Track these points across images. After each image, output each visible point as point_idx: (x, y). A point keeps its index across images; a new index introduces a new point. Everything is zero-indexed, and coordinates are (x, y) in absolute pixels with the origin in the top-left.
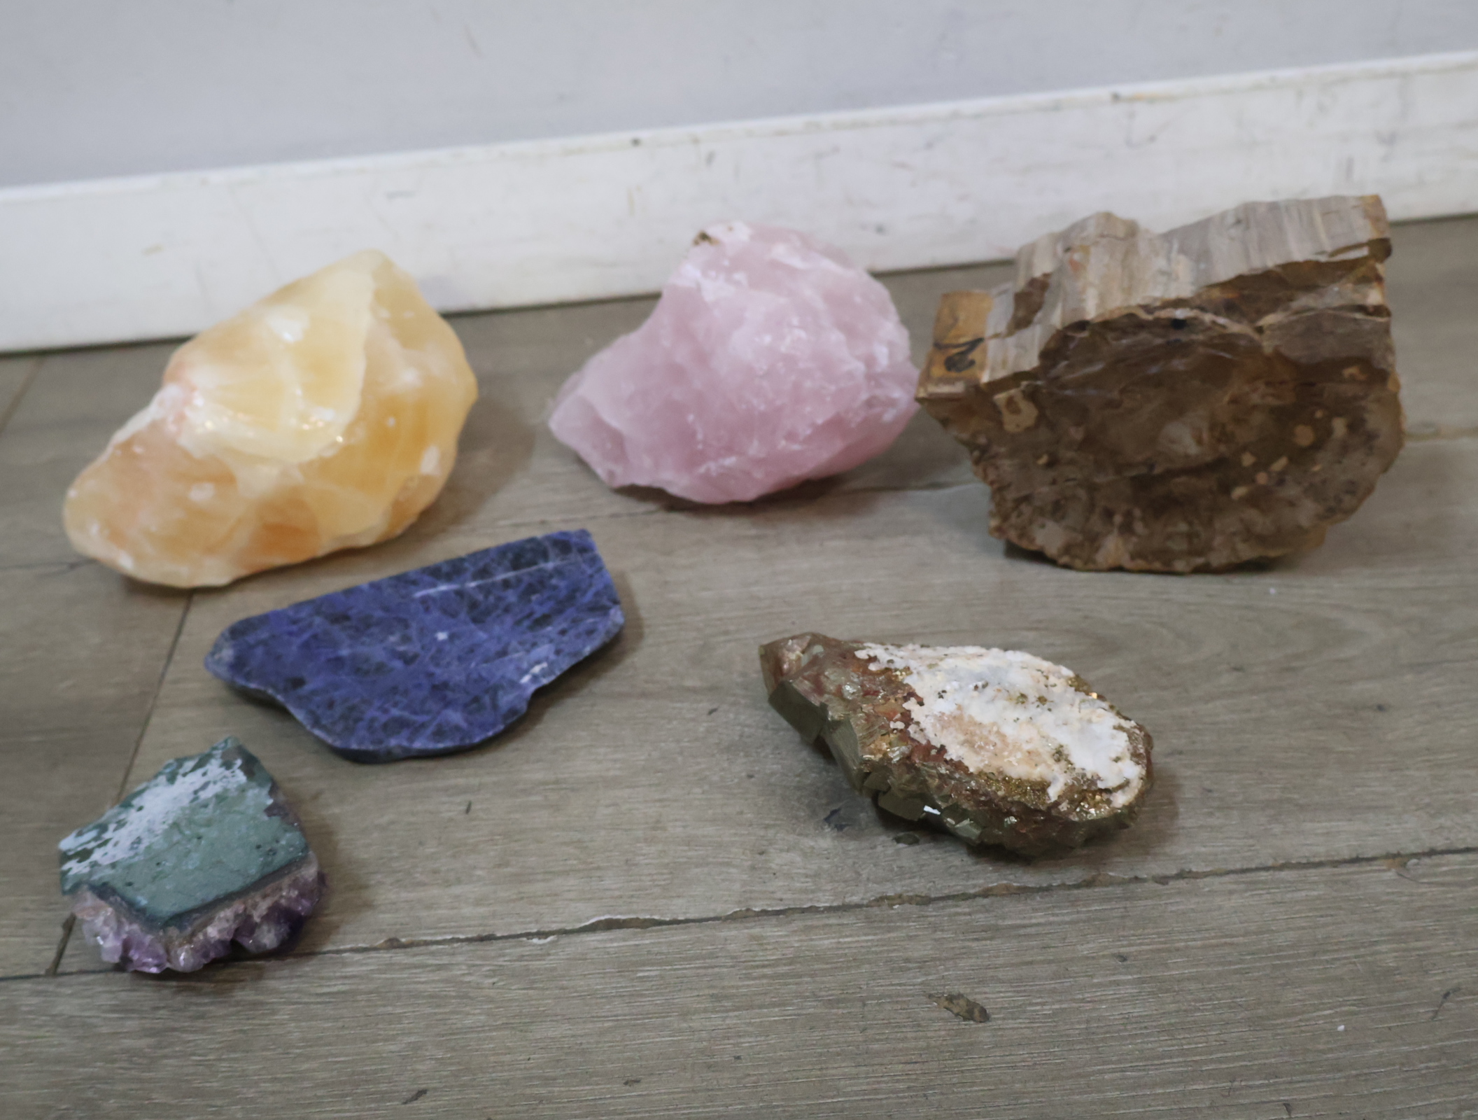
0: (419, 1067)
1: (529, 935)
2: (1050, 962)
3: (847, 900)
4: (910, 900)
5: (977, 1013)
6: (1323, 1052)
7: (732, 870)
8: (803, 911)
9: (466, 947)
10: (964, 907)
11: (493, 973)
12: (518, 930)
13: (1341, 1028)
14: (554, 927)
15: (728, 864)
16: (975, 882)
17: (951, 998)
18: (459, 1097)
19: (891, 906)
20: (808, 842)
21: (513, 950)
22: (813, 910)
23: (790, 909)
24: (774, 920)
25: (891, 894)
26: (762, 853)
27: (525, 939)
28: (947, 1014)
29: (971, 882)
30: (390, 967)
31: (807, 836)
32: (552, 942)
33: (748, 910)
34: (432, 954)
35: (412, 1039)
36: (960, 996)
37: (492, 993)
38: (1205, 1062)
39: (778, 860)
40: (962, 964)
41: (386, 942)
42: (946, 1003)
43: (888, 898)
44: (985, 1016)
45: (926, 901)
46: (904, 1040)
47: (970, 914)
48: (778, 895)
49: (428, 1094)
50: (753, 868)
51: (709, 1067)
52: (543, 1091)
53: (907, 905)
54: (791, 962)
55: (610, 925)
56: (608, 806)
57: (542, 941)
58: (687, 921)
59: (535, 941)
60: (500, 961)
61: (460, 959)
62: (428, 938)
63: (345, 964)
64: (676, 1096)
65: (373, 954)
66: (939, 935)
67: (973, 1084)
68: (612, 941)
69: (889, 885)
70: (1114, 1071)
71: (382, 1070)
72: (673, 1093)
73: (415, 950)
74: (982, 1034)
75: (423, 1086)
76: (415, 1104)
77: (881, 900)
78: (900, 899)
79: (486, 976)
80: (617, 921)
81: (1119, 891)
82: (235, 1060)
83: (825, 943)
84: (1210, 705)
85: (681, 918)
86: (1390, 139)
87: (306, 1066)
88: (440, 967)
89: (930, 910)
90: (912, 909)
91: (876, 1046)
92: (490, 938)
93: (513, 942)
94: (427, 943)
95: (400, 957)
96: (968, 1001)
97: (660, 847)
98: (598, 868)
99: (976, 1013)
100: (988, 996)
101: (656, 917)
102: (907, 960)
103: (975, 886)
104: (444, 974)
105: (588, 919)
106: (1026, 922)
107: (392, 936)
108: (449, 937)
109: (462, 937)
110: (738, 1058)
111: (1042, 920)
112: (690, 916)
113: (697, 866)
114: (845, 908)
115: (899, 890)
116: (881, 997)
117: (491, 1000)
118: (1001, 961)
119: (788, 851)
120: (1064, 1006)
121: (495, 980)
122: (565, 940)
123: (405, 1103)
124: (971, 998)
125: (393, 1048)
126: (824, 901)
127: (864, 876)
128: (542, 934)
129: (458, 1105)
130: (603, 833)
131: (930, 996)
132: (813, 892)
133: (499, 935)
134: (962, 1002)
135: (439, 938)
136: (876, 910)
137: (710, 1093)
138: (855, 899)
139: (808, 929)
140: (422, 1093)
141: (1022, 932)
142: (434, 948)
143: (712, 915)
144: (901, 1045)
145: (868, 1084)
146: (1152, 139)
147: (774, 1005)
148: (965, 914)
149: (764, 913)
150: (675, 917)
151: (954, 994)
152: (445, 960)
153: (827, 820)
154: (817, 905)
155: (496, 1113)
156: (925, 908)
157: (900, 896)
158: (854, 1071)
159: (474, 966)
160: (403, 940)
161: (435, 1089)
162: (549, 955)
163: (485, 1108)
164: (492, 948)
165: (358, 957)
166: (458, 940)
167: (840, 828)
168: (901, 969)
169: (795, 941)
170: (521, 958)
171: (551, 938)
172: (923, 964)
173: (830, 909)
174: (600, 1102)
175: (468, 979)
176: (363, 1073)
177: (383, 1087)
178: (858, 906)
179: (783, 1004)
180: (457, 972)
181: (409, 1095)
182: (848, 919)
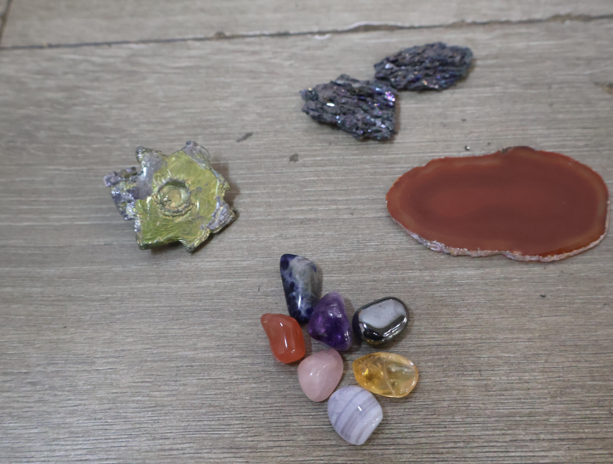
0: (246, 118)
1: (312, 33)
3: (532, 17)
4: (577, 18)
8: (501, 23)
9: (270, 40)
11: (290, 57)
12: (305, 30)
14: (330, 28)
18: (275, 139)
19: (563, 21)
21: (302, 43)
22: (508, 23)
23: (492, 21)
24: (481, 29)
25: (562, 13)
27: (309, 36)
28: (609, 96)
30: (219, 51)
32: (328, 38)
33: (462, 21)
34: (248, 44)
35: (239, 99)
37: (290, 70)
41: (215, 34)
42: (608, 89)
43: (561, 16)
45: (587, 18)
46: (580, 112)
48: (483, 11)
49: (253, 136)
51: (444, 125)
53: (574, 21)
54: (496, 57)
55: (367, 28)
57: (322, 38)
58: (420, 27)
59: (317, 37)
60: (294, 50)
61: (267, 47)
62: (244, 33)
63: (189, 48)
64: (423, 144)
65: (208, 42)
66: (599, 42)
68: (369, 39)
69: (561, 7)
71: (221, 119)
72: (421, 142)
73: (236, 40)
75: (249, 131)
76: (245, 142)
77: (556, 18)
78: (569, 17)
79: (286, 60)
80: (372, 26)
82: (121, 109)
83: (519, 45)
85: (416, 24)
87: (169, 114)
88: (254, 53)
89: (591, 25)
90: (579, 24)
91: (560, 116)
92: (285, 35)
93: (301, 38)
94: (243, 36)
95: (225, 45)
101: (399, 24)
102: (578, 59)
104: (256, 58)
105: (353, 23)
107: (219, 30)
108: (258, 32)
109: (266, 32)
110: (464, 120)
112: (422, 24)
114: (530, 22)
115: (568, 10)
116: (561, 83)
117: (290, 76)
121: (292, 62)
122: (337, 37)
123: (239, 141)
125: (227, 104)
126: (515, 16)
128: (321, 33)
129: (274, 144)
131: (596, 83)
132: (507, 10)
133: (292, 32)
135: (251, 33)
136: (553, 25)
137: (447, 143)
138: (537, 16)
139: (507, 35)
140: (248, 136)
142: (248, 40)
143: (437, 23)
144: (578, 116)
145: (557, 141)
147: (486, 86)
149: (475, 24)
150: (412, 24)
152: (257, 48)
154: (511, 19)
155: (301, 151)
156: (587, 23)
158: (547, 132)
159: (277, 52)
160: (227, 33)
161: (257, 133)
162: (327, 46)
163: (293, 147)
164: (289, 41)
165: (197, 44)
166: (264, 35)
168: (574, 64)
169: (498, 44)
170: (308, 48)
171: (327, 36)
172: (589, 62)
173: (520, 22)
175: (273, 61)
176: (208, 120)
177: (222, 130)
178: (539, 21)
179: (492, 85)
180: (265, 56)
181: (240, 137)
182: (533, 29)
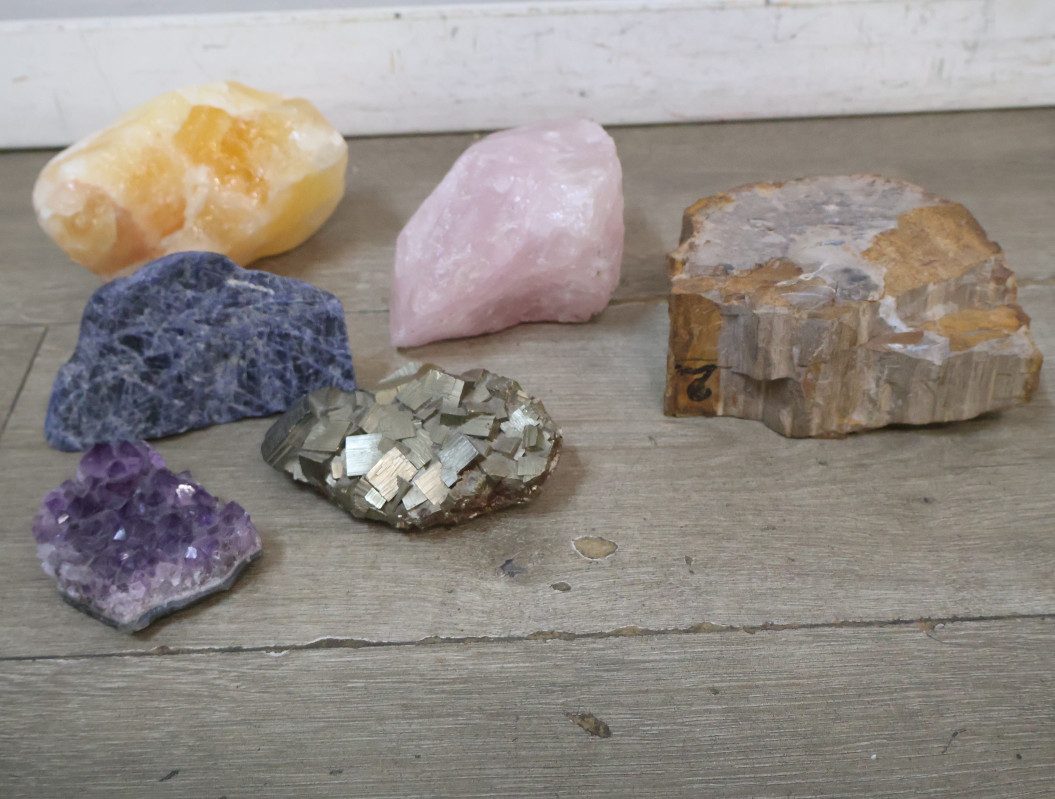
0: (175, 752)
1: (268, 649)
2: (660, 691)
3: (512, 633)
4: (560, 636)
5: (602, 730)
6: (859, 775)
7: (427, 604)
8: (478, 640)
9: (219, 656)
10: (600, 644)
11: (239, 678)
12: (260, 644)
13: (874, 756)
14: (288, 643)
15: (424, 600)
16: (610, 624)
17: (583, 717)
18: (203, 778)
19: (545, 640)
20: (487, 585)
21: (254, 660)
22: (485, 640)
23: (468, 638)
24: (455, 647)
25: (545, 630)
26: (450, 592)
27: (264, 652)
28: (579, 730)
29: (607, 624)
30: (159, 669)
31: (486, 579)
32: (285, 655)
33: (436, 637)
34: (193, 660)
35: (172, 729)
36: (590, 715)
37: (235, 694)
38: (770, 779)
39: (463, 597)
40: (594, 689)
41: (158, 649)
42: (579, 721)
43: (542, 633)
44: (608, 733)
45: (570, 637)
46: (545, 748)
47: (603, 649)
48: (461, 627)
49: (180, 774)
50: (443, 604)
51: (396, 762)
52: (268, 776)
53: (557, 640)
54: (466, 681)
55: (331, 644)
56: (337, 547)
57: (278, 655)
58: (389, 644)
59: (272, 654)
60: (244, 669)
61: (214, 665)
62: (191, 647)
63: (125, 665)
64: (368, 785)
65: (148, 658)
66: (579, 665)
67: (594, 787)
68: (330, 656)
69: (545, 622)
70: (701, 782)
71: (146, 753)
72: (367, 783)
73: (180, 656)
74: (604, 747)
75: (177, 768)
76: (169, 782)
77: (539, 635)
78: (552, 635)
79: (233, 681)
80: (337, 640)
81: (717, 636)
82: (34, 738)
83: (493, 667)
84: (799, 491)
85: (385, 641)
86: (972, 47)
87: (88, 747)
88: (198, 672)
89: (574, 644)
90: (561, 643)
91: (524, 753)
92: (238, 650)
93: (255, 653)
94: (190, 652)
95: (168, 662)
96: (596, 719)
97: (374, 583)
98: (325, 597)
99: (600, 730)
100: (612, 717)
101: (366, 639)
102: (553, 684)
103: (609, 627)
104: (200, 678)
105: (314, 638)
106: (646, 658)
107: (164, 644)
108: (207, 647)
109: (216, 647)
110: (418, 757)
111: (657, 658)
112: (392, 640)
113: (401, 599)
114: (510, 640)
115: (552, 627)
116: (531, 713)
117: (233, 701)
118: (623, 689)
119: (471, 590)
120: (667, 727)
121: (239, 684)
122: (295, 654)
123: (162, 780)
124: (599, 717)
125: (157, 735)
126: (494, 633)
127: (527, 615)
128: (278, 649)
129: (202, 784)
130: (332, 569)
131: (568, 714)
132: (487, 625)
133: (245, 647)
134: (591, 720)
135: (200, 648)
136: (532, 642)
137: (394, 784)
138: (518, 633)
139: (481, 655)
140: (174, 773)
141: (642, 666)
142: (194, 655)
143: (408, 640)
144: (542, 753)
145: (515, 783)
146: (793, 36)
147: (449, 715)
148: (600, 649)
149: (449, 640)
150: (380, 640)
151: (587, 714)
152: (202, 666)
153: (503, 567)
154: (489, 636)
155: (230, 792)
156: (569, 642)
157: (552, 632)
158: (505, 772)
159: (223, 671)
160: (172, 648)
161: (185, 771)
162: (282, 665)
163: (222, 787)
164: (239, 658)
165: (136, 660)
166: (214, 650)
167: (512, 574)
168: (548, 691)
169: (470, 664)
170: (260, 667)
171: (284, 652)
172: (564, 688)
173: (499, 640)
174: (310, 787)
175: (218, 682)
176: (131, 754)
177: (146, 767)
178: (520, 638)
179: (456, 715)
180: (210, 676)
181: (165, 774)
182: (511, 648)
